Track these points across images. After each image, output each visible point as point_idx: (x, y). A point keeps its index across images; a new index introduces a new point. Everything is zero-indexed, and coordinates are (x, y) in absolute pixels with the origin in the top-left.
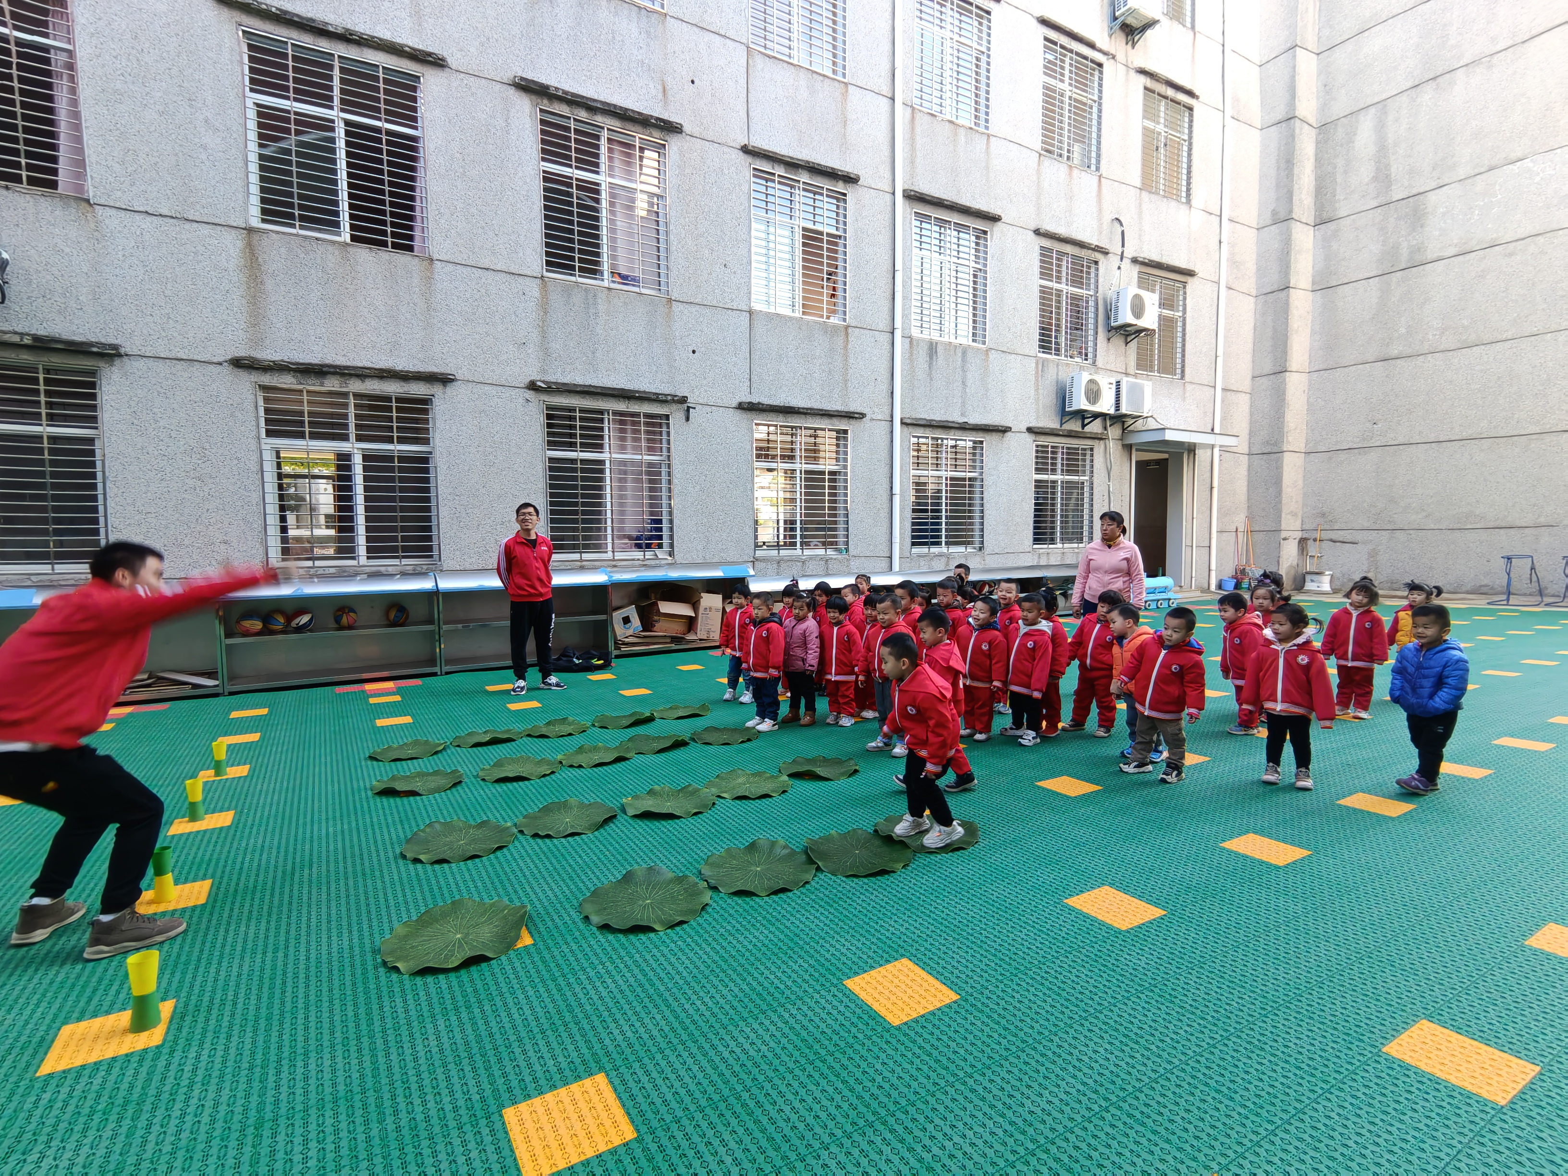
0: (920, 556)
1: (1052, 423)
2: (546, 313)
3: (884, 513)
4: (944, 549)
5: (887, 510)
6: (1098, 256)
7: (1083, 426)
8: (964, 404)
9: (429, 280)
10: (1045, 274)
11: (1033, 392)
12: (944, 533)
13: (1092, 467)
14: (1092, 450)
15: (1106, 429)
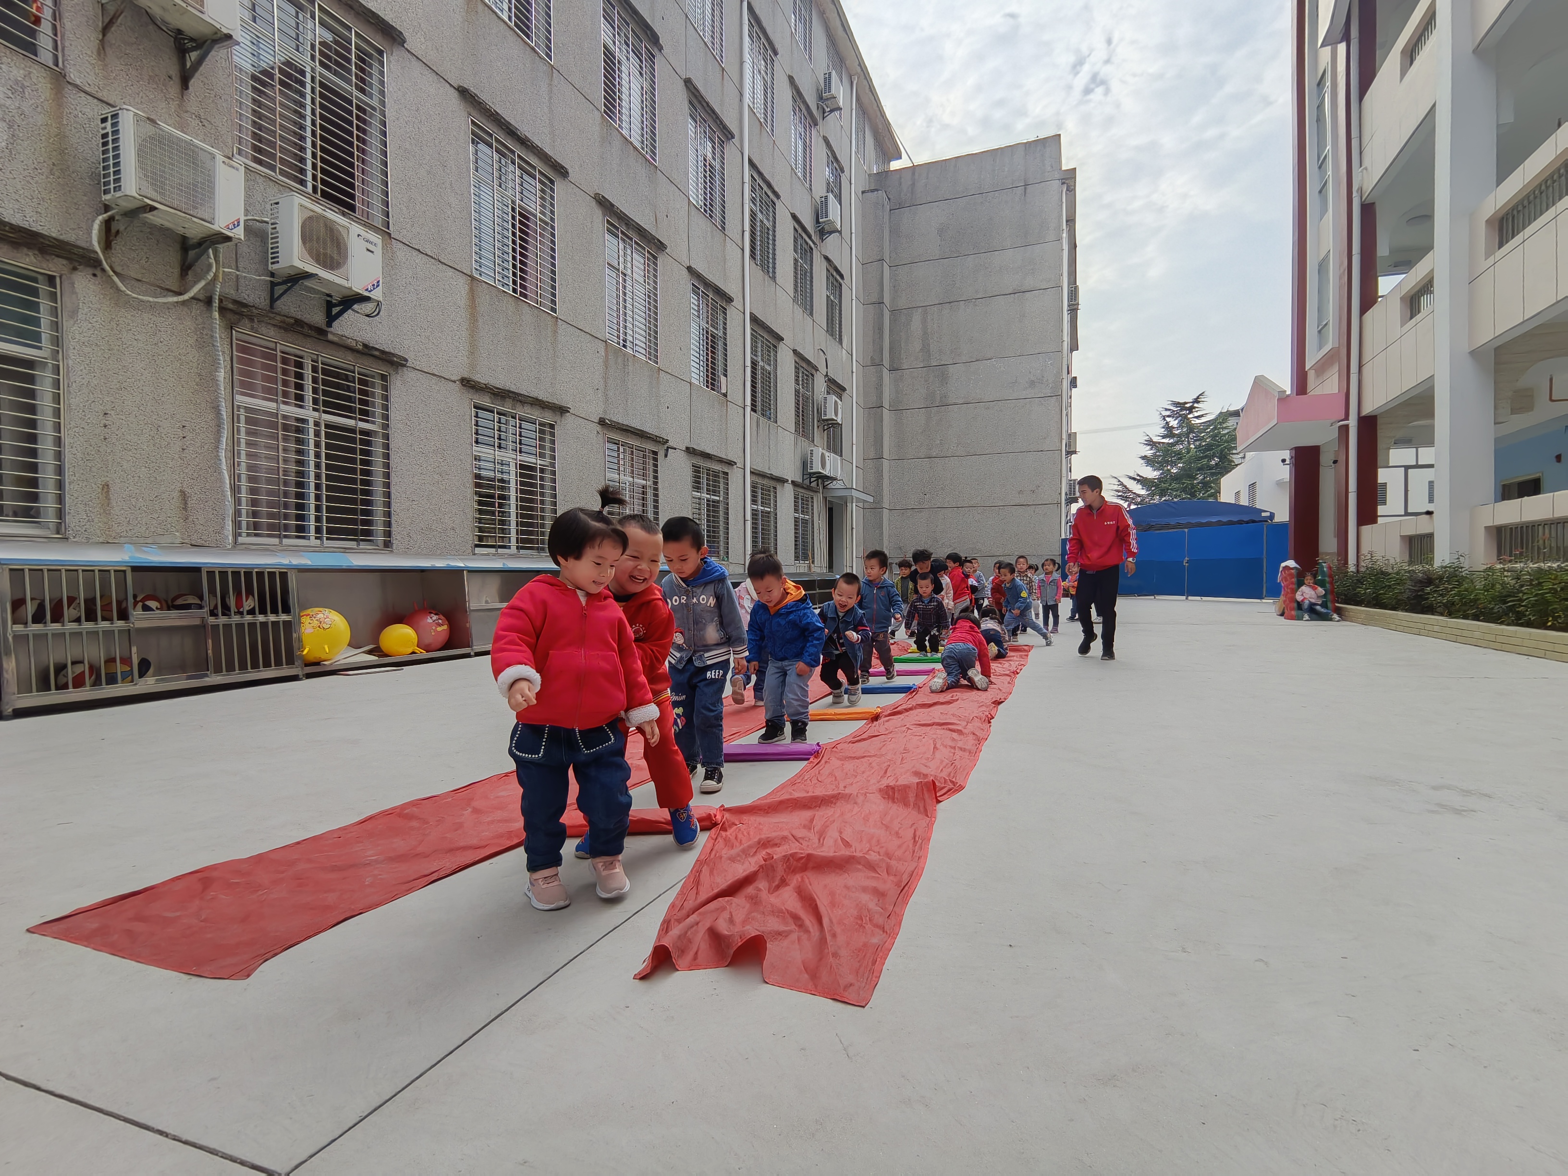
1: (799, 479)
2: (607, 368)
3: (742, 533)
5: (743, 531)
6: (814, 372)
7: (810, 483)
8: (769, 461)
9: (555, 332)
10: (797, 381)
11: (793, 458)
13: (813, 510)
14: (812, 498)
15: (818, 485)
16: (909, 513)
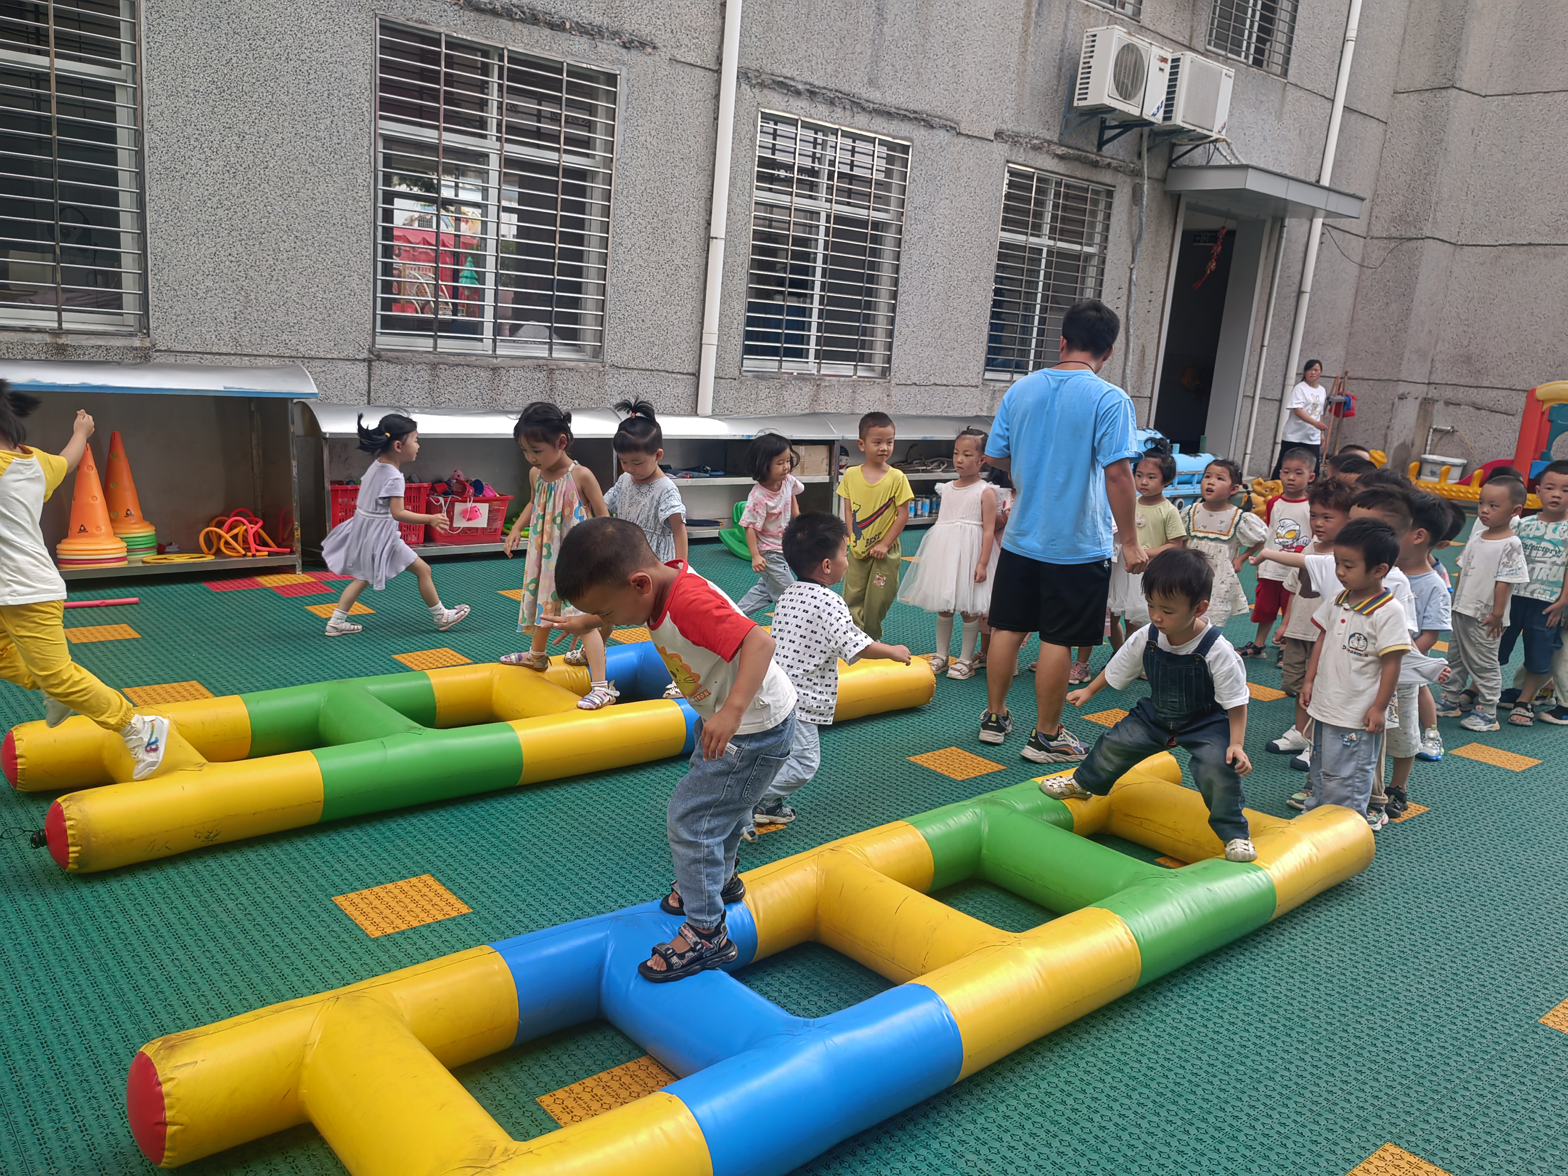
0: (760, 376)
1: (1044, 129)
3: (688, 279)
4: (810, 365)
5: (695, 270)
8: (876, 59)
11: (1015, 57)
12: (814, 332)
13: (1107, 228)
14: (1110, 194)
15: (1140, 156)
16: (1517, 256)
